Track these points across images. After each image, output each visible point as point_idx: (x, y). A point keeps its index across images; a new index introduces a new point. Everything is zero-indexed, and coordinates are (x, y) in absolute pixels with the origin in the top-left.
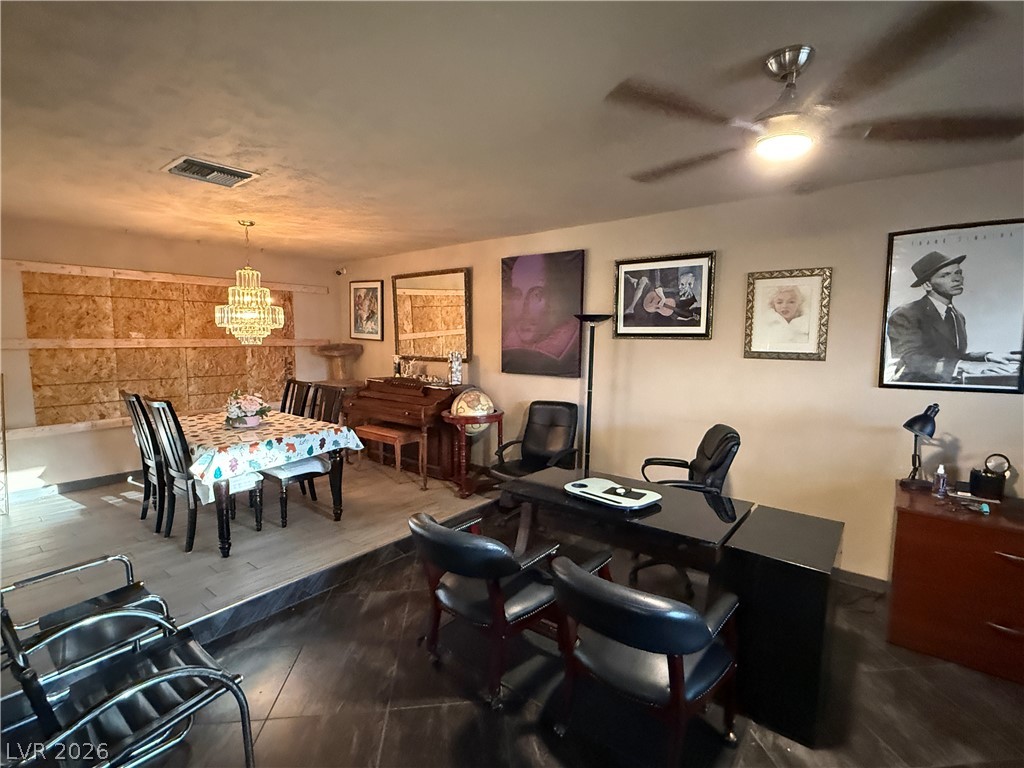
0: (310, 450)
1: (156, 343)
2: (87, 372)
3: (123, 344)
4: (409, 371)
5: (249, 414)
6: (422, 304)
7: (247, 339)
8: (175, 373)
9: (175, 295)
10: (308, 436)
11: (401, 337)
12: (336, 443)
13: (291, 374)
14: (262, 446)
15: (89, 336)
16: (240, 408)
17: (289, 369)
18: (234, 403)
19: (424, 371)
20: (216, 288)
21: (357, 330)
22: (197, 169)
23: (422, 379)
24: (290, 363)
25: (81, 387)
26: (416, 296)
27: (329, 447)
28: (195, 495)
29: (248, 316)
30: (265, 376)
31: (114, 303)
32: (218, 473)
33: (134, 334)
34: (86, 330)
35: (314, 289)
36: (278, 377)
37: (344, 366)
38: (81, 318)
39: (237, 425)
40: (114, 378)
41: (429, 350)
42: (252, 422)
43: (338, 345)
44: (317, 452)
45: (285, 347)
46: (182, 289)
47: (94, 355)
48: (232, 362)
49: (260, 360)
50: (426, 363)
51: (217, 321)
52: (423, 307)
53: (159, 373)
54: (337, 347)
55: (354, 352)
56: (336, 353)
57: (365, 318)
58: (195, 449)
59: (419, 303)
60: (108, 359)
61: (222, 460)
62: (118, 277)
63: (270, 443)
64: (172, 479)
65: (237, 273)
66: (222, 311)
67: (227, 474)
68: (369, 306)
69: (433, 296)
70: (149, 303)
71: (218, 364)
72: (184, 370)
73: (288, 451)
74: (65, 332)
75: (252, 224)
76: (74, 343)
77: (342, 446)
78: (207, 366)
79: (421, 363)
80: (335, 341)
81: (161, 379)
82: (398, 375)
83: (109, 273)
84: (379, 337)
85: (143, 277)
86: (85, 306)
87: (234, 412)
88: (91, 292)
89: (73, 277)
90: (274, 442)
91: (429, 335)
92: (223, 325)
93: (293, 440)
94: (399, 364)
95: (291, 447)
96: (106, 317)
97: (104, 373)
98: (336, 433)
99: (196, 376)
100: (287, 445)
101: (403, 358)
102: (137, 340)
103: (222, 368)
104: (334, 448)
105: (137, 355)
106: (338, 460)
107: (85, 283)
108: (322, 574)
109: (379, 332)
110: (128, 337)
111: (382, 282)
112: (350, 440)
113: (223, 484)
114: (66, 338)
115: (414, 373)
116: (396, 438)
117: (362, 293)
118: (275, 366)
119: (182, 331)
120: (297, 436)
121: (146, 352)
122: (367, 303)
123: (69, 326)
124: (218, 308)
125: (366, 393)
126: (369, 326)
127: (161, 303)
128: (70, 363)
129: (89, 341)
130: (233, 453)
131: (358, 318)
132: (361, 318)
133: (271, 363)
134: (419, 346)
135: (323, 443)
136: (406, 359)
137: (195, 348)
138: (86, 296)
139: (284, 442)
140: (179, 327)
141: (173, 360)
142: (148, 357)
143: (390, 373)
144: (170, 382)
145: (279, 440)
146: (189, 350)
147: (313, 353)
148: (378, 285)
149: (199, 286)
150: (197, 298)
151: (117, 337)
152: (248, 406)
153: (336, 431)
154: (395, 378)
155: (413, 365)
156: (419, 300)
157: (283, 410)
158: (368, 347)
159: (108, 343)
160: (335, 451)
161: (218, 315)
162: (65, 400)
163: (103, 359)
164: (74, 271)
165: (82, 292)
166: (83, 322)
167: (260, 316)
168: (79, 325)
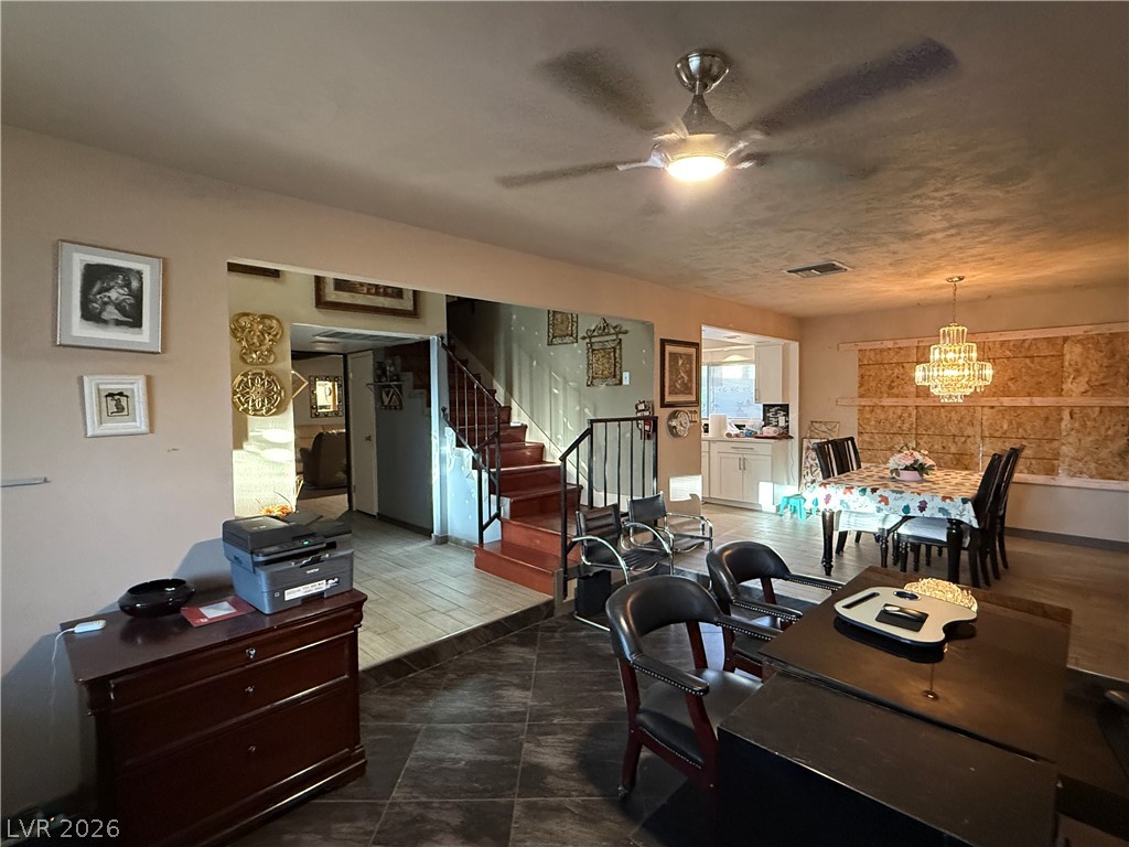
0: (906, 509)
2: (892, 425)
3: (921, 402)
8: (969, 431)
10: (906, 494)
12: (942, 510)
14: (856, 492)
15: (897, 396)
25: (888, 437)
27: (930, 513)
29: (951, 373)
32: (815, 502)
34: (895, 391)
36: (1113, 448)
38: (893, 381)
40: (913, 431)
44: (914, 513)
47: (899, 411)
48: (1038, 424)
49: (1083, 423)
51: (917, 380)
53: (954, 430)
60: (910, 415)
62: (921, 344)
63: (864, 491)
65: (941, 331)
66: (925, 370)
67: (822, 505)
71: (1020, 425)
72: (978, 429)
73: (880, 502)
74: (882, 393)
75: (961, 279)
76: (886, 402)
77: (953, 517)
78: (1005, 426)
81: (954, 436)
83: (915, 342)
86: (896, 371)
88: (901, 360)
89: (889, 349)
90: (869, 490)
92: (925, 383)
93: (888, 494)
95: (885, 499)
96: (911, 379)
97: (906, 426)
98: (943, 501)
99: (991, 436)
100: (881, 496)
103: (1025, 430)
104: (937, 515)
105: (934, 412)
106: (954, 532)
107: (898, 353)
112: (964, 513)
113: (827, 514)
114: (881, 398)
118: (1109, 433)
120: (893, 491)
121: (942, 410)
123: (884, 389)
128: (882, 417)
129: (895, 400)
130: (831, 489)
133: (1102, 428)
135: (923, 506)
137: (992, 407)
138: (898, 363)
139: (878, 492)
141: (967, 418)
142: (943, 415)
144: (963, 439)
145: (874, 491)
146: (985, 409)
151: (917, 397)
153: (944, 498)
159: (910, 401)
161: (918, 374)
162: (877, 445)
163: (906, 415)
164: (890, 344)
165: (895, 361)
166: (895, 384)
167: (961, 373)
168: (891, 387)
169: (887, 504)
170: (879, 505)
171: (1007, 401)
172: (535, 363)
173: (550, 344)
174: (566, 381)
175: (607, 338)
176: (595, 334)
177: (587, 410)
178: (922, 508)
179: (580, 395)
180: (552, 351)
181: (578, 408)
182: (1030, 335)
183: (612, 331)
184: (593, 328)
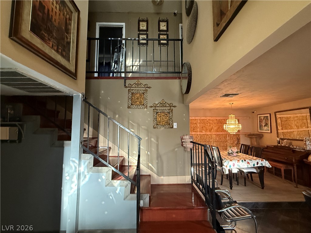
0: (254, 165)
1: (208, 133)
3: (201, 133)
4: (284, 143)
5: (234, 152)
6: (285, 120)
7: (232, 132)
9: (211, 122)
10: (253, 161)
11: (279, 131)
12: (262, 164)
13: (239, 142)
14: (240, 161)
15: (195, 132)
16: (232, 150)
17: (238, 141)
18: (230, 149)
19: (291, 144)
20: (220, 119)
21: (260, 129)
22: (227, 95)
23: (291, 146)
24: (239, 139)
26: (283, 117)
27: (259, 165)
28: (223, 171)
29: (232, 126)
30: (232, 142)
31: (200, 124)
32: (230, 166)
33: (203, 131)
34: (195, 130)
35: (245, 118)
36: (235, 143)
37: (256, 140)
38: (194, 128)
39: (231, 155)
40: (199, 141)
41: (289, 136)
42: (235, 154)
43: (254, 134)
44: (256, 166)
45: (237, 134)
46: (213, 121)
48: (224, 138)
49: (231, 138)
50: (291, 141)
51: (224, 128)
52: (286, 121)
54: (253, 135)
55: (260, 136)
56: (254, 137)
57: (264, 125)
58: (224, 159)
59: (284, 119)
61: (231, 163)
63: (242, 161)
64: (216, 166)
65: (229, 116)
66: (226, 126)
67: (232, 167)
68: (265, 122)
69: (290, 117)
70: (206, 124)
71: (220, 139)
72: (213, 140)
73: (248, 164)
75: (233, 104)
77: (264, 165)
79: (289, 141)
80: (252, 133)
82: (279, 145)
83: (199, 118)
84: (270, 132)
85: (205, 118)
86: (195, 125)
87: (230, 152)
88: (196, 122)
90: (244, 161)
91: (289, 131)
92: (226, 129)
93: (249, 161)
94: (279, 141)
95: (248, 163)
96: (198, 127)
98: (262, 161)
100: (247, 162)
101: (281, 139)
102: (204, 133)
103: (221, 140)
104: (261, 165)
106: (262, 169)
108: (262, 203)
109: (270, 130)
110: (202, 132)
111: (270, 114)
112: (266, 164)
113: (231, 169)
115: (286, 144)
116: (282, 167)
117: (262, 118)
118: (235, 140)
119: (212, 130)
120: (250, 160)
122: (264, 121)
123: (192, 130)
124: (224, 125)
125: (266, 150)
126: (266, 128)
127: (208, 124)
130: (233, 162)
131: (261, 126)
132: (262, 126)
133: (233, 139)
134: (285, 135)
135: (258, 163)
136: (282, 139)
139: (246, 161)
140: (212, 129)
141: (210, 137)
142: (206, 136)
143: (276, 144)
144: (210, 142)
145: (245, 160)
146: (214, 135)
147: (246, 136)
148: (269, 115)
149: (216, 119)
150: (216, 122)
152: (234, 150)
153: (262, 160)
154: (278, 145)
155: (286, 141)
156: (284, 118)
157: (240, 152)
158: (265, 135)
159: (199, 133)
160: (261, 167)
161: (224, 127)
163: (197, 137)
164: (194, 118)
165: (195, 122)
166: (195, 129)
167: (235, 126)
168: (194, 129)
169: (249, 164)
170: (247, 165)
171: (218, 133)
172: (117, 116)
173: (129, 107)
174: (139, 125)
175: (165, 108)
176: (158, 106)
177: (153, 139)
178: (257, 164)
179: (148, 132)
180: (130, 111)
181: (147, 138)
182: (221, 118)
183: (167, 105)
184: (157, 103)
